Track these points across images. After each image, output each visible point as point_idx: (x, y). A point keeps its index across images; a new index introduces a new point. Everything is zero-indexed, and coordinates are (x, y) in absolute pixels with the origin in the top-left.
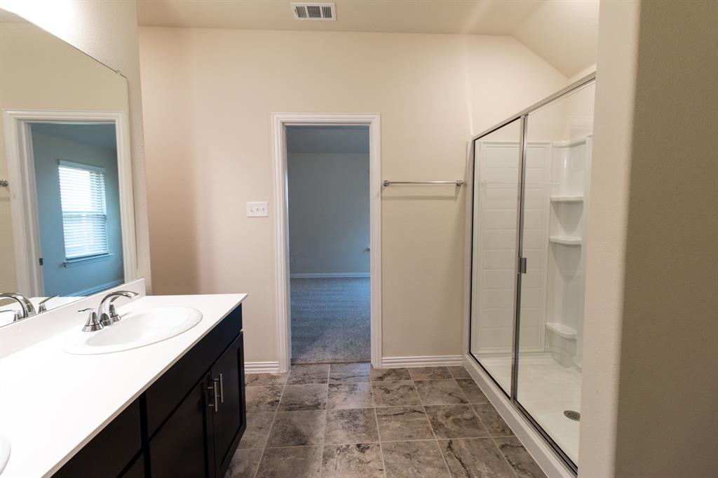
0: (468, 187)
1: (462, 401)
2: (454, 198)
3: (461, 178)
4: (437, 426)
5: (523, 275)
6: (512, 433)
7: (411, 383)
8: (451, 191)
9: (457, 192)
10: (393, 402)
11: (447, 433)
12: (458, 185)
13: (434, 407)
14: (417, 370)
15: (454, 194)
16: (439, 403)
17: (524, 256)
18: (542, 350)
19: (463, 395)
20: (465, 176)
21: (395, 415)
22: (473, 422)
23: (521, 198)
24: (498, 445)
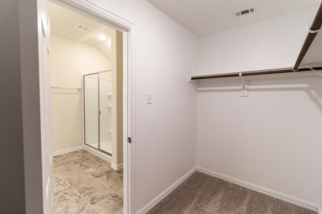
0: (83, 90)
1: (83, 156)
2: (78, 94)
3: (80, 87)
4: (76, 163)
5: (100, 115)
6: (99, 157)
7: (64, 157)
8: (77, 91)
9: (78, 92)
10: (58, 163)
11: (80, 163)
12: (79, 89)
13: (74, 160)
14: (65, 154)
15: (77, 92)
16: (76, 158)
17: (100, 110)
18: (107, 138)
19: (84, 155)
20: (81, 86)
21: (60, 165)
22: (88, 159)
23: (99, 94)
24: (95, 161)
